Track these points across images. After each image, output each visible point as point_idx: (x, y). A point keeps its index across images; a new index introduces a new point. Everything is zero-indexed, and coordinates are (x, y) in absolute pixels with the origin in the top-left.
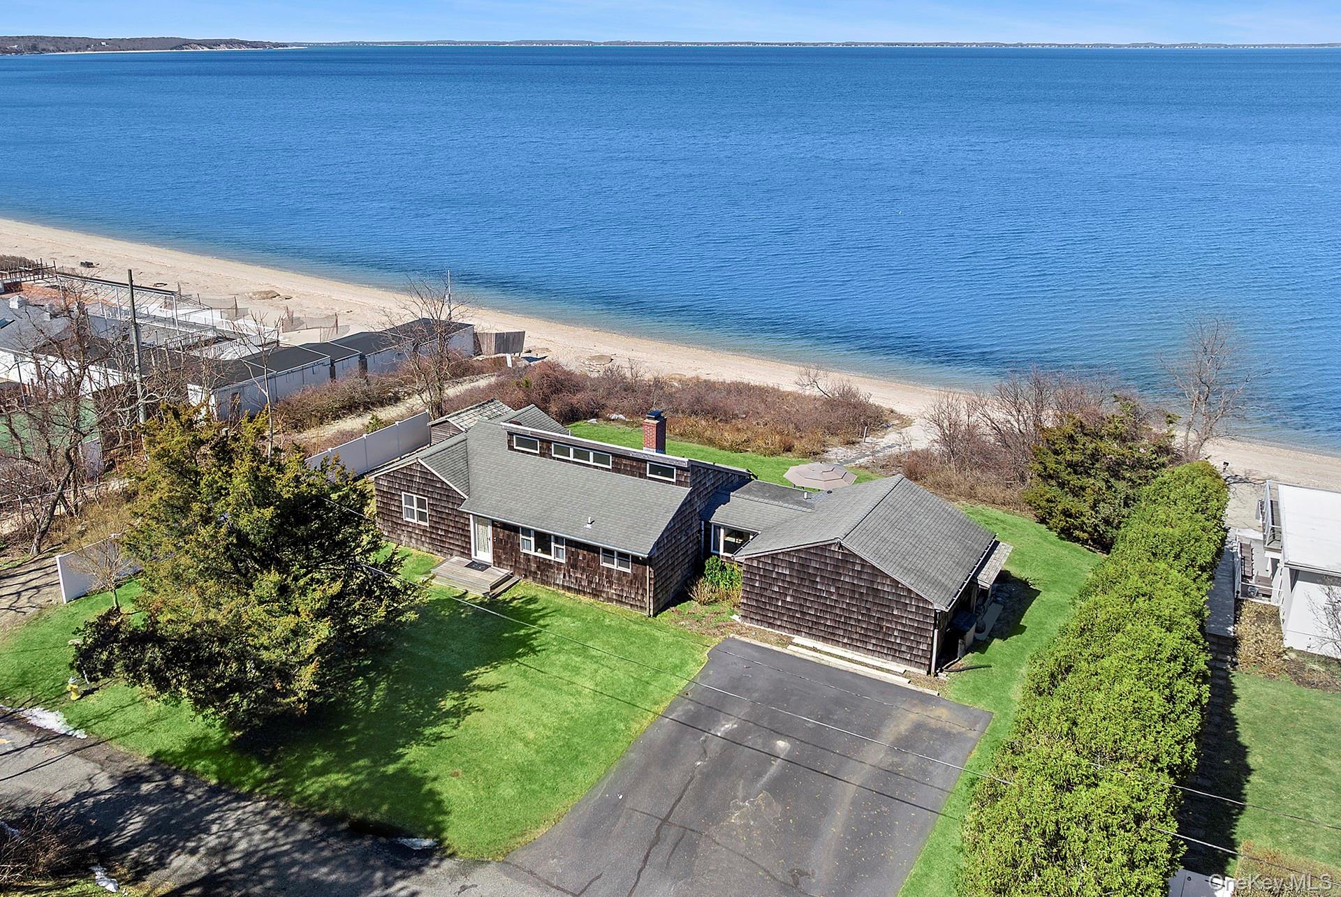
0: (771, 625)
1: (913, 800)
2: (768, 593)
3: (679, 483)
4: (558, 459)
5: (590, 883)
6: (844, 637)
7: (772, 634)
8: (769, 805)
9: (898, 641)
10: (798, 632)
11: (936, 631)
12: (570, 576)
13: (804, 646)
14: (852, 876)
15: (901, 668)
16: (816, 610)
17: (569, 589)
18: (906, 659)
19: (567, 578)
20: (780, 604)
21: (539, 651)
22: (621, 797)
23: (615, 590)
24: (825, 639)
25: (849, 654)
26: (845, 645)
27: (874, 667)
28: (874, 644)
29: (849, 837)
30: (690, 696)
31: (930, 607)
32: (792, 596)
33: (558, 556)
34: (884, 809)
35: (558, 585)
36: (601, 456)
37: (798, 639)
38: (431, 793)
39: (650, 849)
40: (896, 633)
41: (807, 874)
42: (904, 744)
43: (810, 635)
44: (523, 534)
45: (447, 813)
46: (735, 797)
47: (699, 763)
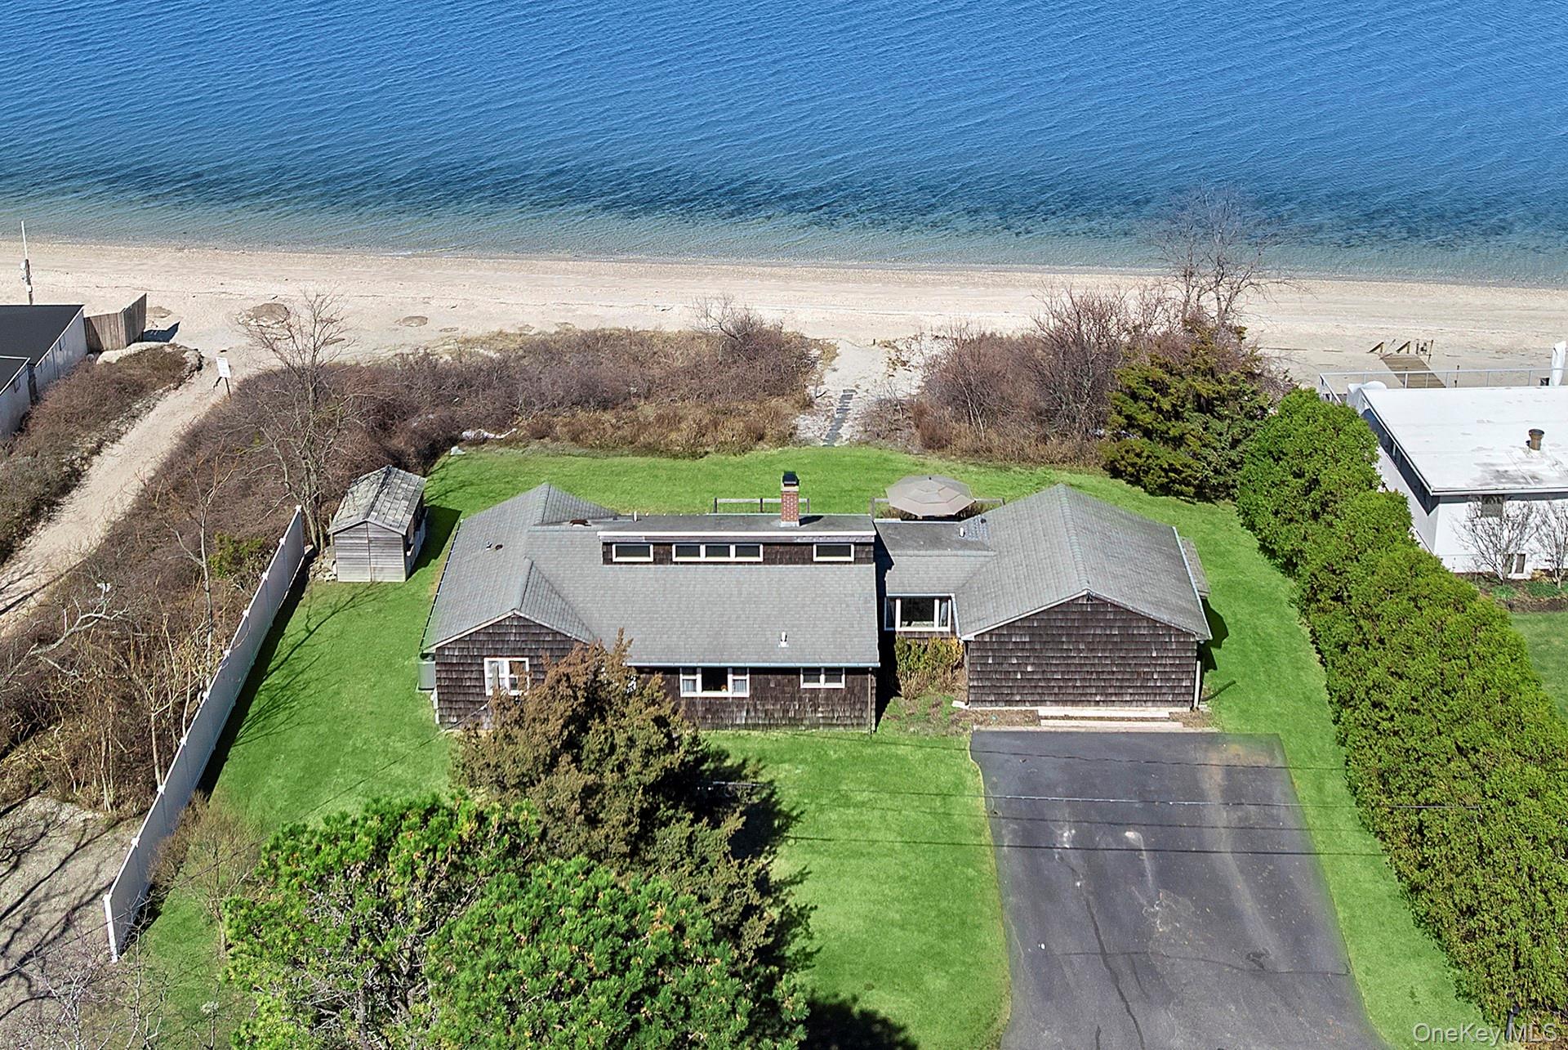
0: (1009, 703)
1: (1286, 849)
2: (1006, 667)
3: (857, 561)
4: (682, 563)
5: (1097, 1039)
6: (1096, 694)
7: (1012, 712)
8: (1176, 902)
9: (1158, 684)
10: (1042, 702)
11: (1199, 663)
12: (756, 711)
13: (1055, 717)
14: (1298, 941)
15: (1164, 711)
16: (1063, 673)
17: (755, 726)
18: (1167, 701)
19: (753, 714)
20: (1019, 676)
21: (798, 816)
22: (1043, 946)
23: (822, 712)
24: (1074, 703)
25: (1103, 711)
26: (1097, 703)
27: (1137, 719)
28: (1131, 694)
29: (1265, 906)
30: (1000, 814)
31: (1192, 640)
32: (1033, 664)
33: (736, 689)
34: (1271, 867)
35: (738, 725)
36: (747, 548)
37: (1043, 711)
38: (864, 1014)
39: (1117, 986)
40: (1155, 677)
41: (1262, 955)
42: (1233, 796)
43: (1056, 702)
44: (684, 674)
45: (902, 1029)
46: (1142, 906)
47: (1078, 884)
